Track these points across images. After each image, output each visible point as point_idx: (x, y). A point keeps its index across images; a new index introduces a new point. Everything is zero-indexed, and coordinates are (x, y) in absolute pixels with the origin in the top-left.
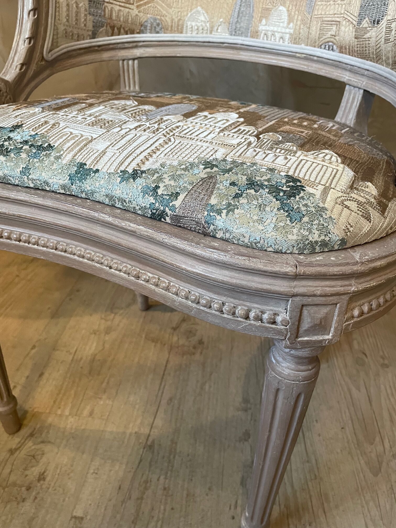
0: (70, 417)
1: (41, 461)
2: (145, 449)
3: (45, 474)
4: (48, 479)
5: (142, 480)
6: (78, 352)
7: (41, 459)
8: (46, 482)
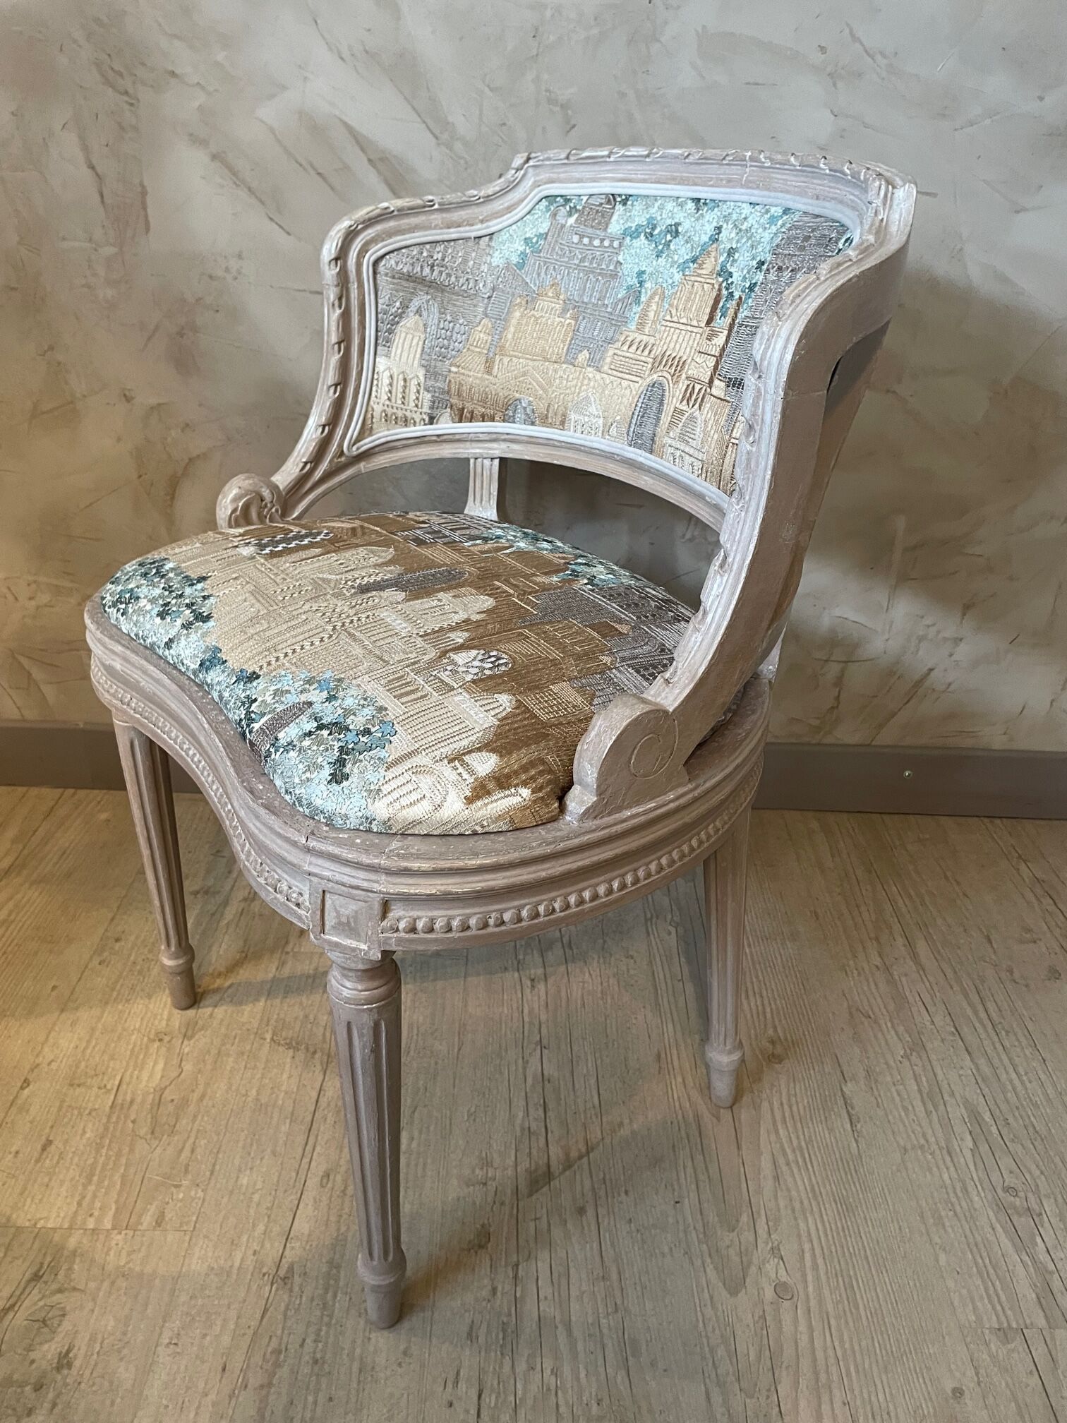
0: (116, 1231)
1: (60, 1330)
2: (275, 1286)
3: (71, 1355)
4: (77, 1363)
5: (270, 1349)
6: (124, 1086)
7: (59, 1325)
8: (74, 1371)
